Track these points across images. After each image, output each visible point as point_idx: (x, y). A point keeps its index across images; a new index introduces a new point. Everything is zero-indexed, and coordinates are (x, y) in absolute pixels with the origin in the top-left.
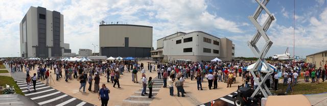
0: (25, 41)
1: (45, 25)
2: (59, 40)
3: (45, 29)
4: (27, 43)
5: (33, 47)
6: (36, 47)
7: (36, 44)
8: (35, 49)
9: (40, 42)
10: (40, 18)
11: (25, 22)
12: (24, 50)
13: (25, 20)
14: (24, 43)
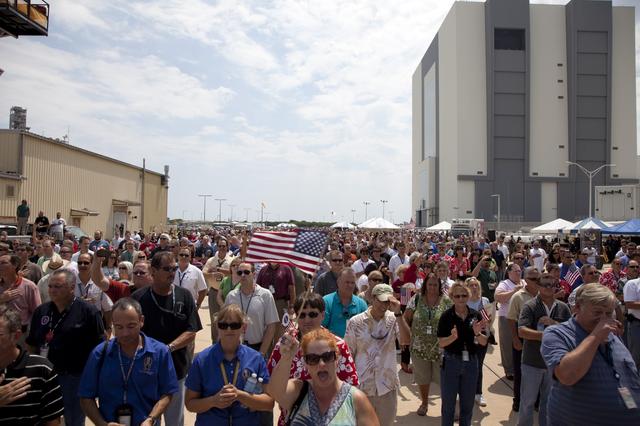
0: (430, 152)
1: (524, 74)
2: (606, 140)
3: (524, 96)
4: (437, 159)
5: (461, 178)
6: (477, 179)
7: (479, 164)
8: (470, 187)
9: (495, 158)
10: (498, 46)
11: (433, 69)
12: (426, 195)
13: (431, 58)
14: (427, 161)
